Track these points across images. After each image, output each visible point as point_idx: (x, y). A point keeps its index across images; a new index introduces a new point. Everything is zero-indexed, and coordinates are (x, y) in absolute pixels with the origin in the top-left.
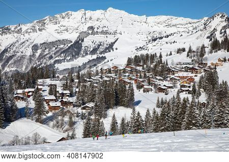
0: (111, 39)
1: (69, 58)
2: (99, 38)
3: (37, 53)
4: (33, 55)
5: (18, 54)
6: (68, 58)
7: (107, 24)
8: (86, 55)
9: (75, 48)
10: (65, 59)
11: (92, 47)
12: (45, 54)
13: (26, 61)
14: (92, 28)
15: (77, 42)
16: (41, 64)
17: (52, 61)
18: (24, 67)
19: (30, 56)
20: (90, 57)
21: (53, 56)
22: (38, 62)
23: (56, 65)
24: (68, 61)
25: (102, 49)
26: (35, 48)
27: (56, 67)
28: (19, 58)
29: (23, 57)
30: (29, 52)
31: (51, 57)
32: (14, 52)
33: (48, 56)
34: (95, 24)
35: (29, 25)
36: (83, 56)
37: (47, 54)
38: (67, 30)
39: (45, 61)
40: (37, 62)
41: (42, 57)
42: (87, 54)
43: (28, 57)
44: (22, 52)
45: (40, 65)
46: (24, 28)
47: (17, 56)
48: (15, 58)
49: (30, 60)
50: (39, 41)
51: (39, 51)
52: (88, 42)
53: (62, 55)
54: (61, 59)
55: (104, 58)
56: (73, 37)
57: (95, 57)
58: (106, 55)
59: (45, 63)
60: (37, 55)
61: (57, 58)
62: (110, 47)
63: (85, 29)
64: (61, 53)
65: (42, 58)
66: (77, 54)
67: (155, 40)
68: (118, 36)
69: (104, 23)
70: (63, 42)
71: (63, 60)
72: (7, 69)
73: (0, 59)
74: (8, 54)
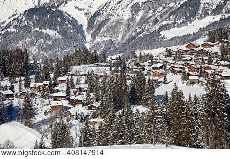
1: (181, 21)
3: (138, 15)
4: (133, 19)
5: (113, 18)
6: (179, 22)
8: (205, 16)
9: (190, 7)
10: (175, 23)
12: (149, 16)
13: (122, 28)
16: (143, 31)
17: (157, 26)
18: (120, 36)
19: (128, 20)
20: (210, 19)
21: (159, 19)
22: (139, 28)
23: (162, 33)
24: (179, 26)
26: (135, 8)
27: (162, 36)
28: (114, 24)
29: (118, 22)
30: (127, 15)
31: (156, 21)
32: (108, 15)
33: (152, 19)
36: (201, 18)
37: (151, 17)
39: (147, 26)
40: (137, 28)
41: (144, 20)
42: (207, 14)
43: (125, 22)
44: (118, 16)
45: (140, 33)
47: (111, 21)
48: (108, 24)
49: (129, 25)
51: (141, 13)
53: (171, 17)
54: (170, 23)
57: (218, 18)
59: (148, 30)
60: (138, 18)
61: (164, 23)
64: (170, 15)
65: (144, 22)
71: (173, 25)
72: (98, 39)
73: (90, 26)
74: (100, 19)
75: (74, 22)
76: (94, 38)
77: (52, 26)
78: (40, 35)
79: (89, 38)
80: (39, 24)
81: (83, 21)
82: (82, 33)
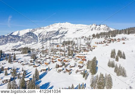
0: (66, 30)
1: (56, 35)
2: (63, 30)
4: (47, 35)
7: (66, 26)
9: (57, 33)
11: (62, 32)
14: (62, 28)
15: (58, 31)
17: (51, 36)
20: (61, 35)
25: (64, 33)
26: (47, 33)
27: (52, 38)
29: (44, 35)
30: (46, 34)
31: (51, 35)
34: (62, 27)
35: (46, 27)
38: (55, 28)
41: (49, 35)
45: (48, 37)
46: (45, 28)
49: (46, 36)
50: (48, 31)
51: (48, 34)
52: (61, 31)
55: (64, 35)
56: (57, 30)
57: (62, 35)
58: (65, 35)
60: (48, 35)
62: (66, 32)
63: (60, 28)
64: (54, 34)
66: (58, 34)
67: (78, 31)
68: (68, 29)
69: (65, 26)
70: (54, 31)
71: (54, 36)
72: (40, 38)
73: (39, 36)
74: (41, 35)
75: (36, 35)
76: (39, 38)
77: (31, 36)
78: (29, 37)
79: (38, 38)
80: (29, 35)
81: (37, 35)
82: (37, 37)
